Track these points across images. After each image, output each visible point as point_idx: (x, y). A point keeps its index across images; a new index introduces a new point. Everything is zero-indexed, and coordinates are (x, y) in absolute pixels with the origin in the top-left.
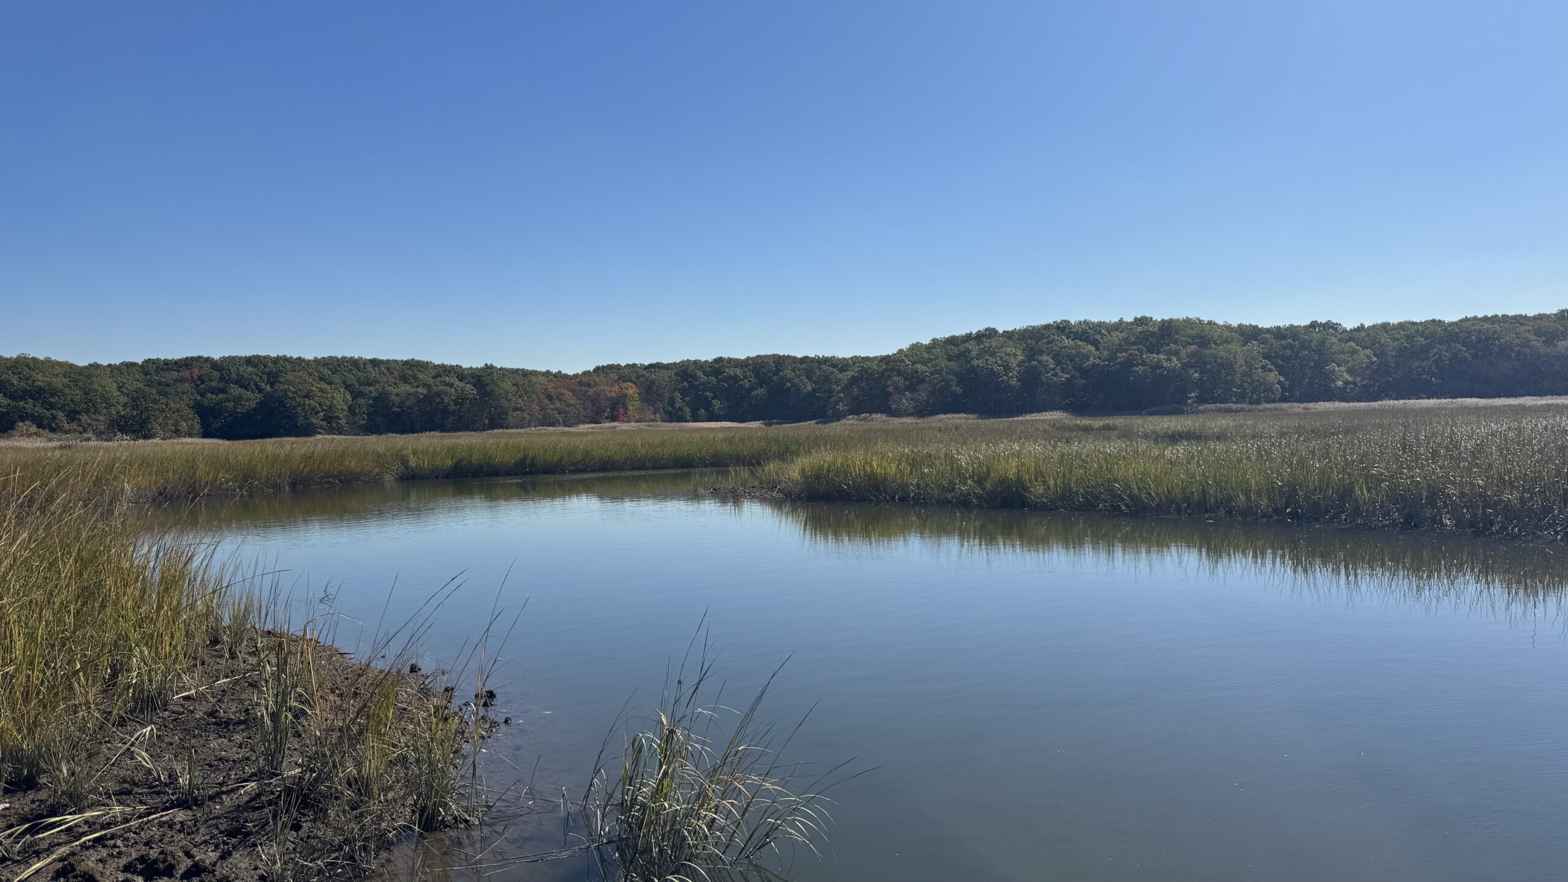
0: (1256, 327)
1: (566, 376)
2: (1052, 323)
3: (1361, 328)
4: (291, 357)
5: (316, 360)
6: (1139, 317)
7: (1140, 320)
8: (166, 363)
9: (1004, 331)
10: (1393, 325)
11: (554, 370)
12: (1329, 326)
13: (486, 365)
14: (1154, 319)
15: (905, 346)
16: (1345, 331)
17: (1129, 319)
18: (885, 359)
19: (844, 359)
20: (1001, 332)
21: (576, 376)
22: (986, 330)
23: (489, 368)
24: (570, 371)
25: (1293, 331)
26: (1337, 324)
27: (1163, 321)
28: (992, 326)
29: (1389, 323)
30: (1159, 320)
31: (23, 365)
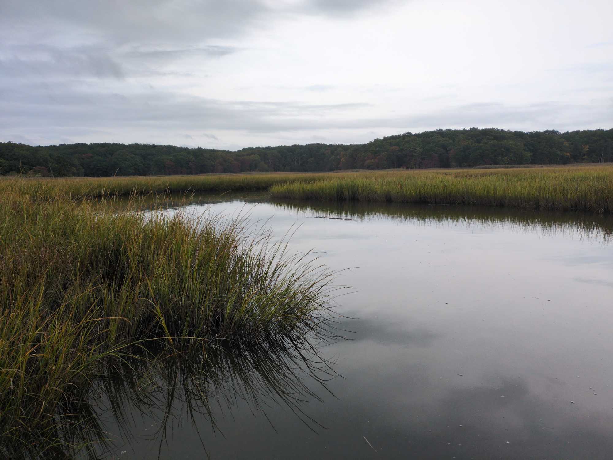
0: (522, 132)
1: (231, 152)
2: (435, 130)
3: (567, 133)
4: (119, 144)
5: (129, 145)
6: (472, 128)
7: (472, 129)
8: (69, 145)
9: (414, 134)
10: (581, 131)
11: (226, 150)
12: (554, 132)
13: (198, 147)
14: (478, 129)
15: (372, 140)
16: (560, 134)
17: (468, 128)
18: (364, 146)
19: (347, 146)
20: (413, 134)
21: (235, 152)
22: (407, 133)
23: (200, 149)
24: (233, 151)
25: (537, 135)
26: (557, 131)
27: (482, 130)
28: (409, 132)
29: (579, 131)
30: (480, 129)
31: (10, 146)
